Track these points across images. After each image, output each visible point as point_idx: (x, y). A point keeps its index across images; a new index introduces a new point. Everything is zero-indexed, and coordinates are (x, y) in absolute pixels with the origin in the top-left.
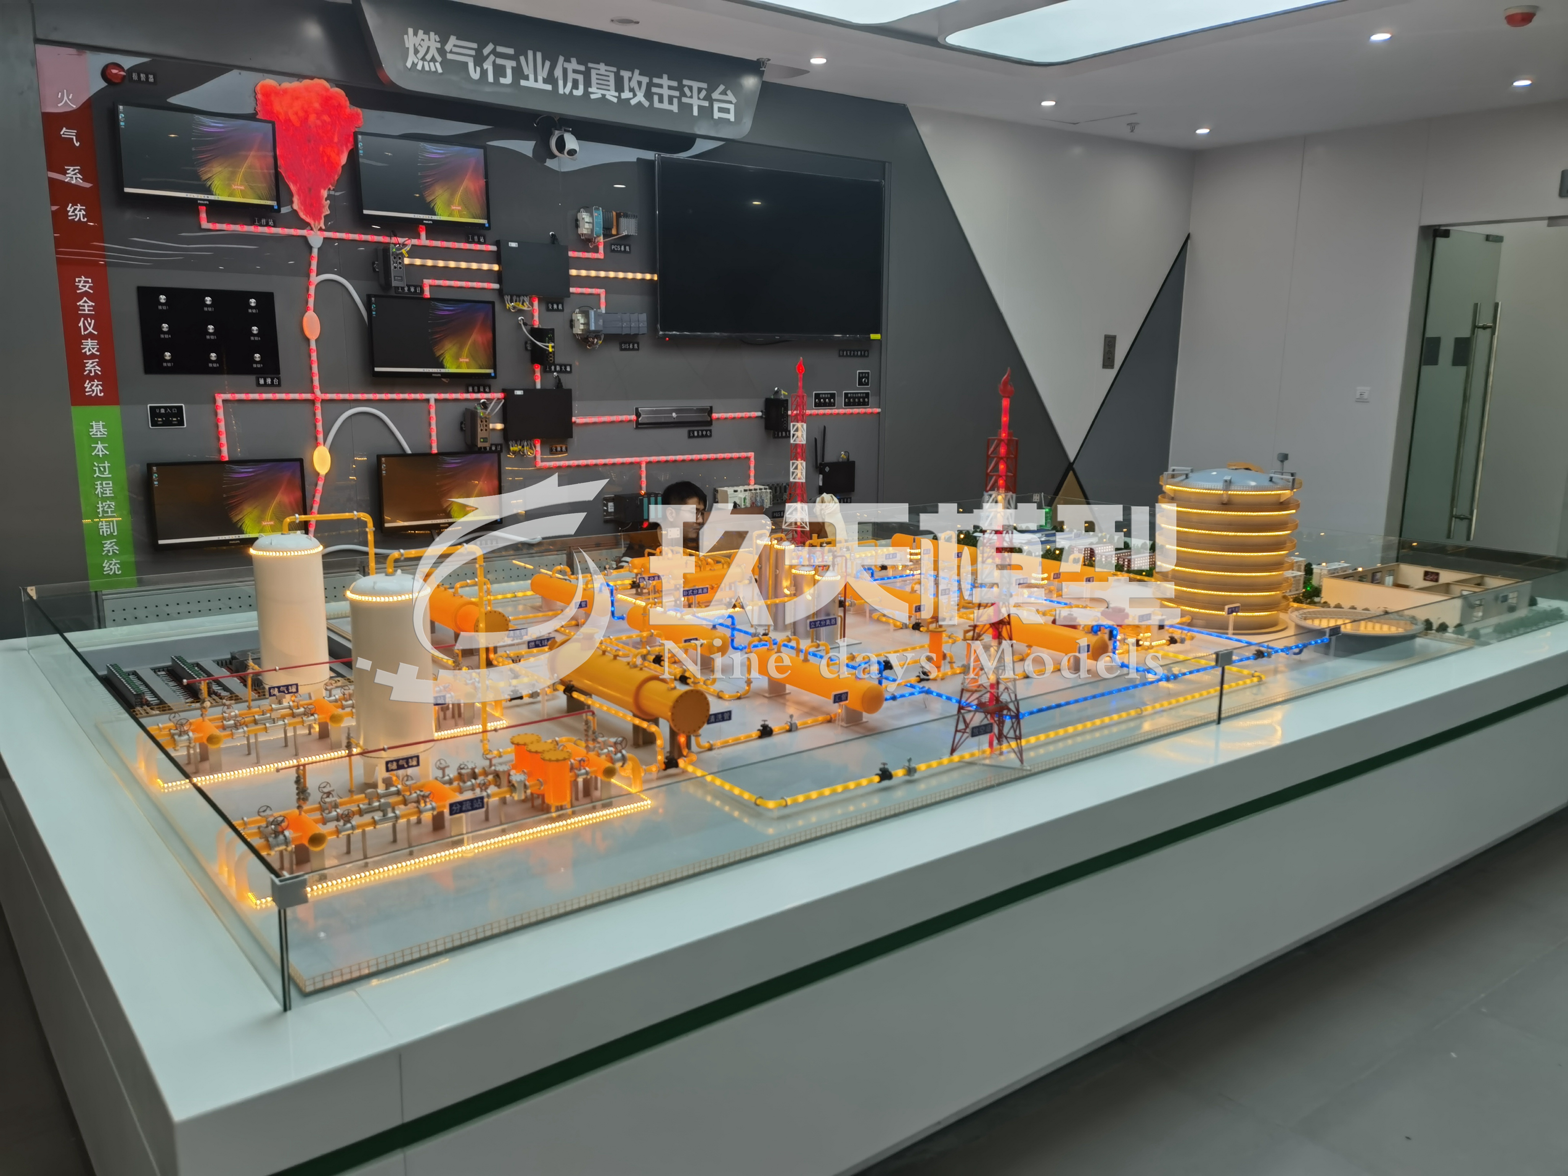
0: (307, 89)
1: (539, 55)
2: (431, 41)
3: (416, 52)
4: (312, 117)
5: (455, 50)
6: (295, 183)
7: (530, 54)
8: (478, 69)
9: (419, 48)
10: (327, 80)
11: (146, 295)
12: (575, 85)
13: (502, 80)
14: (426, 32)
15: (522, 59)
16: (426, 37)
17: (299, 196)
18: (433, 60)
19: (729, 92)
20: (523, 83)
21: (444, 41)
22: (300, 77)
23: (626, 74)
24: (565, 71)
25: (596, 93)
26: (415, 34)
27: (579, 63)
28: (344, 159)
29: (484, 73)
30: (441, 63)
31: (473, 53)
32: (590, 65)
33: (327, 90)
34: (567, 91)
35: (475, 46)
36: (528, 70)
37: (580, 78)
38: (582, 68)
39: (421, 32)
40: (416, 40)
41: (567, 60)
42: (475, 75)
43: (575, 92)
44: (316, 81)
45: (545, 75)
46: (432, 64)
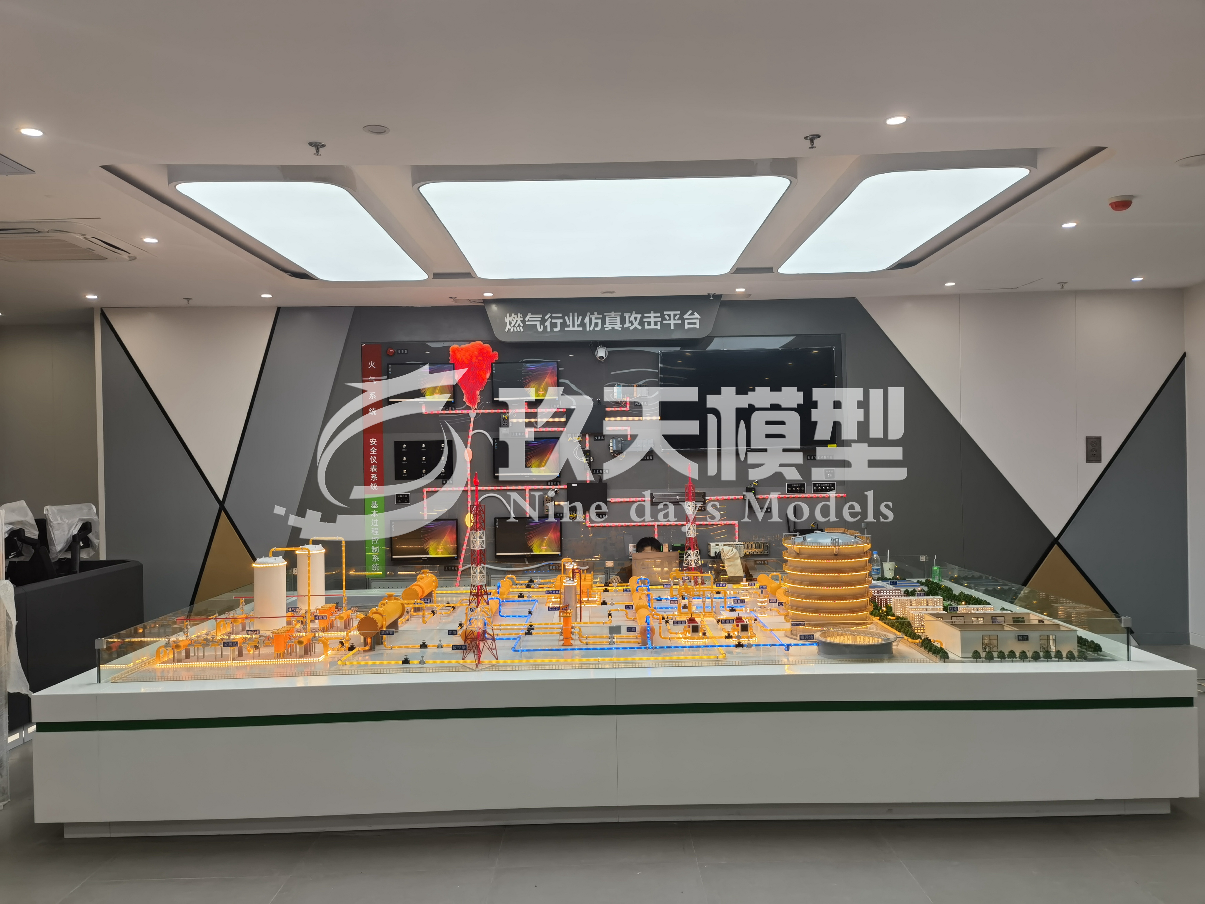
0: (472, 347)
1: (576, 314)
2: (519, 318)
3: (510, 323)
4: (474, 360)
5: (530, 319)
6: (465, 390)
7: (571, 314)
8: (542, 326)
9: (512, 322)
10: (481, 341)
11: (398, 445)
12: (596, 325)
13: (555, 330)
14: (516, 314)
15: (566, 318)
16: (516, 316)
17: (466, 395)
18: (519, 326)
19: (695, 313)
20: (566, 329)
21: (524, 316)
22: (470, 341)
23: (627, 315)
24: (590, 320)
25: (608, 327)
26: (510, 316)
27: (598, 314)
28: (488, 376)
29: (545, 328)
30: (523, 327)
31: (540, 319)
32: (605, 314)
33: (481, 345)
34: (591, 329)
35: (541, 316)
36: (569, 322)
37: (599, 321)
38: (601, 316)
39: (513, 314)
40: (511, 319)
41: (592, 314)
42: (540, 329)
43: (596, 329)
44: (477, 342)
45: (579, 323)
46: (518, 328)
